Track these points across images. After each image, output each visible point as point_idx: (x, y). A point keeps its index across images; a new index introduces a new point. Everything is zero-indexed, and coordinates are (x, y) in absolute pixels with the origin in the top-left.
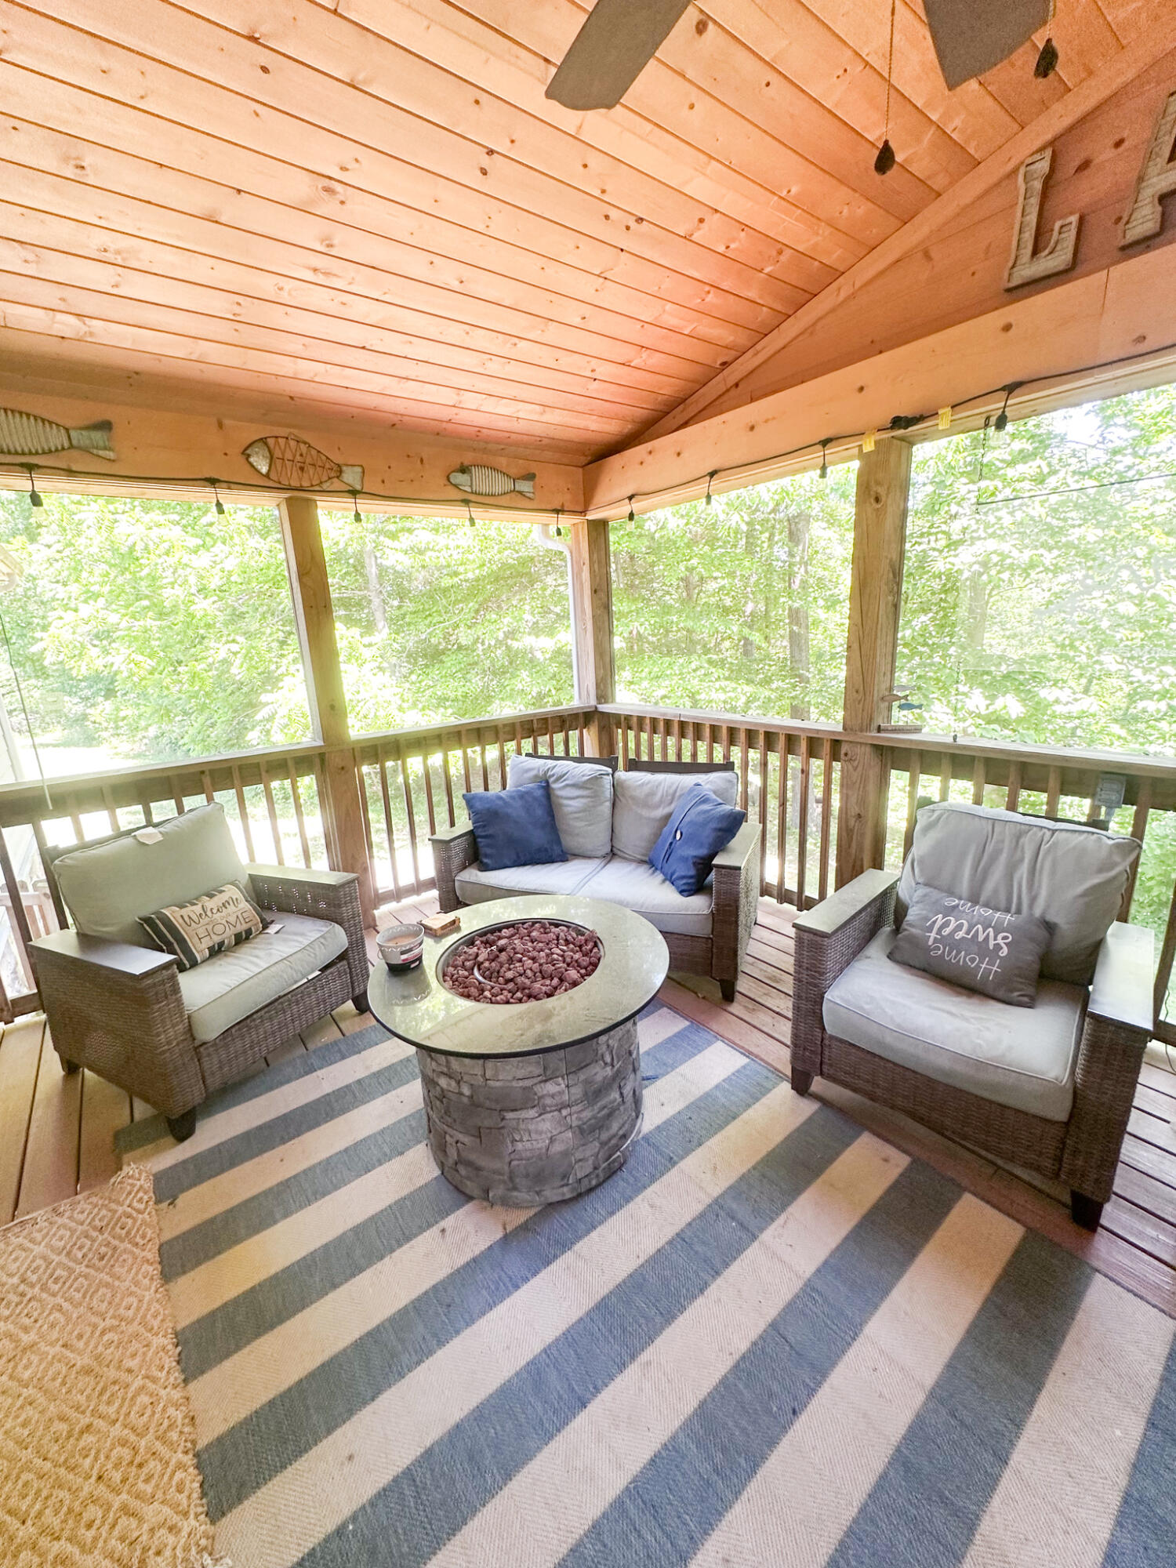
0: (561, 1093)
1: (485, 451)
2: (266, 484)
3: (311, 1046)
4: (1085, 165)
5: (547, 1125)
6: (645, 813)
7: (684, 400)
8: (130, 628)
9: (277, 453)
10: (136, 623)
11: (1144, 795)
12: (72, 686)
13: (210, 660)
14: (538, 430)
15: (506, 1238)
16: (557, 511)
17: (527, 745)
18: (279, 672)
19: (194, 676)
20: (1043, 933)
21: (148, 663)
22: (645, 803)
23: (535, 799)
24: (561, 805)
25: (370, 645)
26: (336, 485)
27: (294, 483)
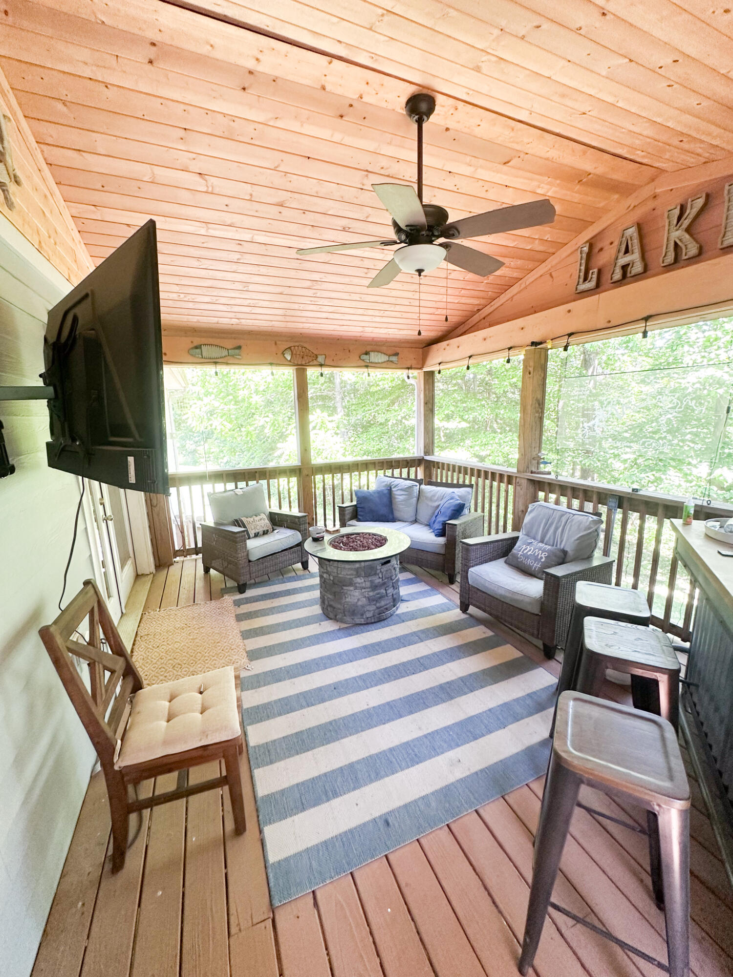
0: (362, 583)
1: (377, 345)
2: (291, 363)
3: (285, 576)
4: (601, 249)
5: (357, 593)
6: (430, 504)
7: (464, 323)
8: (222, 410)
9: (294, 352)
10: (226, 407)
11: (625, 505)
12: (190, 436)
13: (256, 425)
14: (398, 337)
15: (339, 629)
16: (408, 368)
17: (389, 472)
18: (287, 432)
19: (248, 433)
20: (562, 555)
21: (229, 426)
22: (431, 499)
23: (384, 494)
24: (395, 498)
25: (332, 421)
26: (315, 362)
27: (299, 363)
